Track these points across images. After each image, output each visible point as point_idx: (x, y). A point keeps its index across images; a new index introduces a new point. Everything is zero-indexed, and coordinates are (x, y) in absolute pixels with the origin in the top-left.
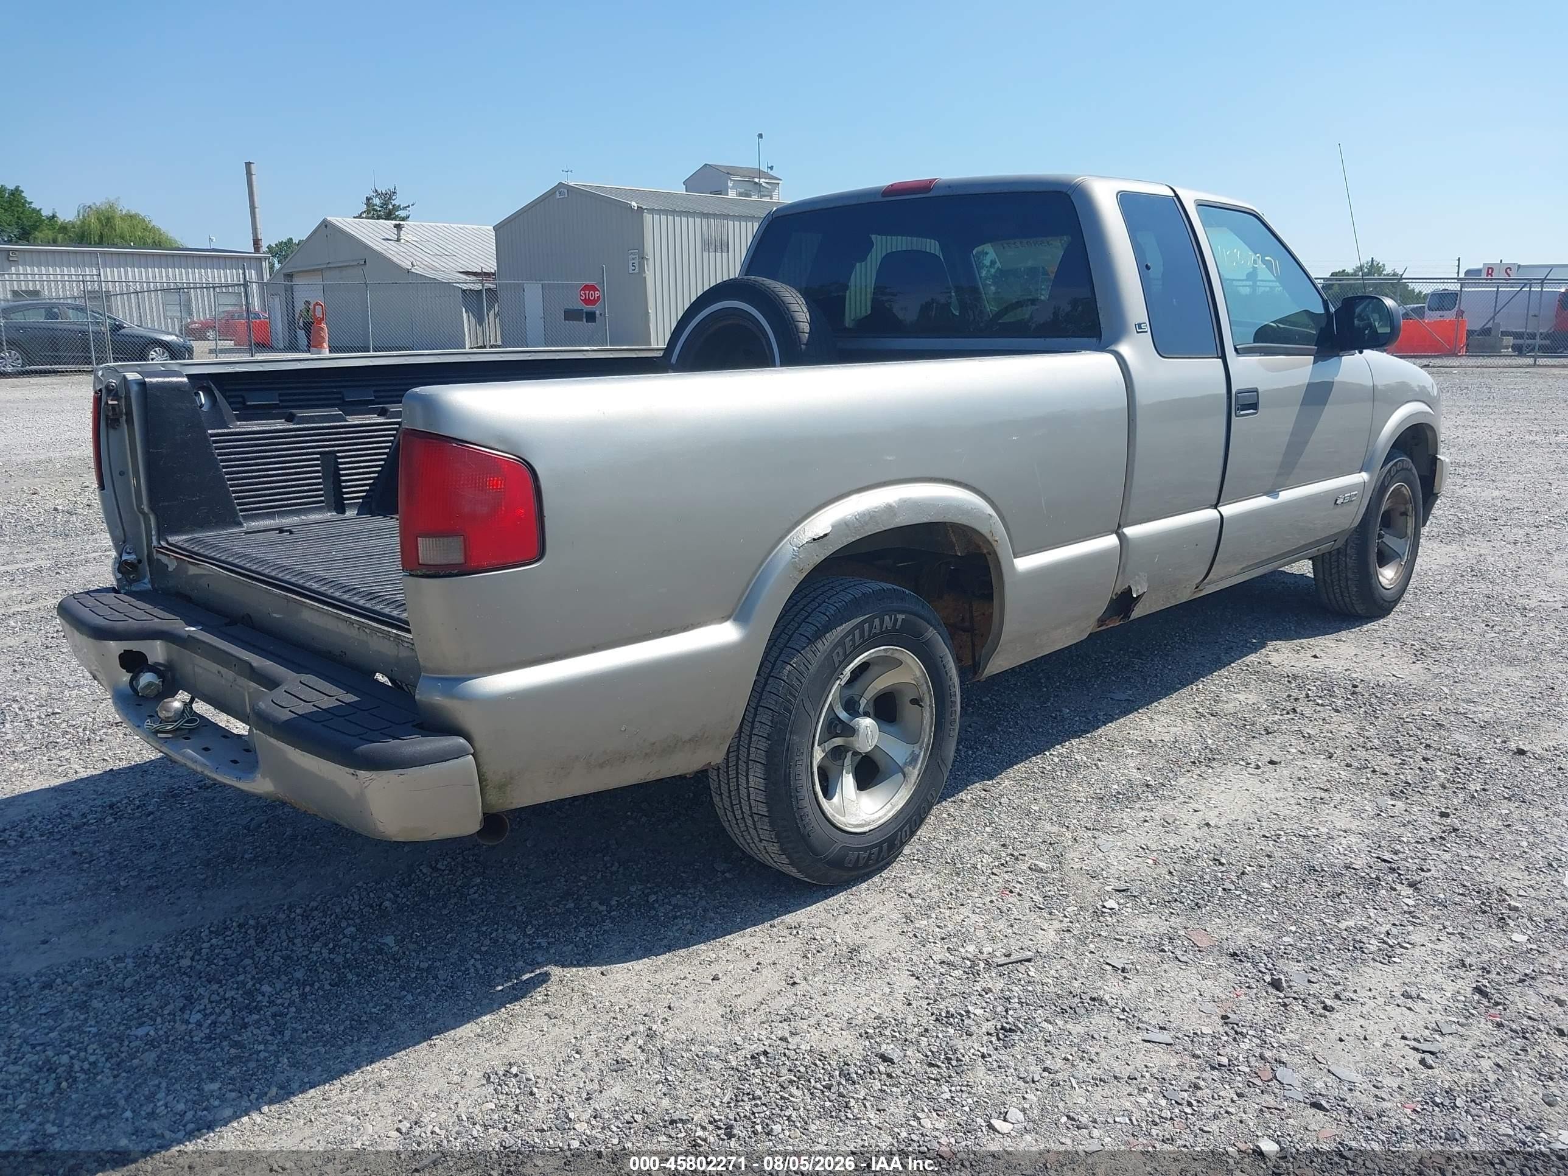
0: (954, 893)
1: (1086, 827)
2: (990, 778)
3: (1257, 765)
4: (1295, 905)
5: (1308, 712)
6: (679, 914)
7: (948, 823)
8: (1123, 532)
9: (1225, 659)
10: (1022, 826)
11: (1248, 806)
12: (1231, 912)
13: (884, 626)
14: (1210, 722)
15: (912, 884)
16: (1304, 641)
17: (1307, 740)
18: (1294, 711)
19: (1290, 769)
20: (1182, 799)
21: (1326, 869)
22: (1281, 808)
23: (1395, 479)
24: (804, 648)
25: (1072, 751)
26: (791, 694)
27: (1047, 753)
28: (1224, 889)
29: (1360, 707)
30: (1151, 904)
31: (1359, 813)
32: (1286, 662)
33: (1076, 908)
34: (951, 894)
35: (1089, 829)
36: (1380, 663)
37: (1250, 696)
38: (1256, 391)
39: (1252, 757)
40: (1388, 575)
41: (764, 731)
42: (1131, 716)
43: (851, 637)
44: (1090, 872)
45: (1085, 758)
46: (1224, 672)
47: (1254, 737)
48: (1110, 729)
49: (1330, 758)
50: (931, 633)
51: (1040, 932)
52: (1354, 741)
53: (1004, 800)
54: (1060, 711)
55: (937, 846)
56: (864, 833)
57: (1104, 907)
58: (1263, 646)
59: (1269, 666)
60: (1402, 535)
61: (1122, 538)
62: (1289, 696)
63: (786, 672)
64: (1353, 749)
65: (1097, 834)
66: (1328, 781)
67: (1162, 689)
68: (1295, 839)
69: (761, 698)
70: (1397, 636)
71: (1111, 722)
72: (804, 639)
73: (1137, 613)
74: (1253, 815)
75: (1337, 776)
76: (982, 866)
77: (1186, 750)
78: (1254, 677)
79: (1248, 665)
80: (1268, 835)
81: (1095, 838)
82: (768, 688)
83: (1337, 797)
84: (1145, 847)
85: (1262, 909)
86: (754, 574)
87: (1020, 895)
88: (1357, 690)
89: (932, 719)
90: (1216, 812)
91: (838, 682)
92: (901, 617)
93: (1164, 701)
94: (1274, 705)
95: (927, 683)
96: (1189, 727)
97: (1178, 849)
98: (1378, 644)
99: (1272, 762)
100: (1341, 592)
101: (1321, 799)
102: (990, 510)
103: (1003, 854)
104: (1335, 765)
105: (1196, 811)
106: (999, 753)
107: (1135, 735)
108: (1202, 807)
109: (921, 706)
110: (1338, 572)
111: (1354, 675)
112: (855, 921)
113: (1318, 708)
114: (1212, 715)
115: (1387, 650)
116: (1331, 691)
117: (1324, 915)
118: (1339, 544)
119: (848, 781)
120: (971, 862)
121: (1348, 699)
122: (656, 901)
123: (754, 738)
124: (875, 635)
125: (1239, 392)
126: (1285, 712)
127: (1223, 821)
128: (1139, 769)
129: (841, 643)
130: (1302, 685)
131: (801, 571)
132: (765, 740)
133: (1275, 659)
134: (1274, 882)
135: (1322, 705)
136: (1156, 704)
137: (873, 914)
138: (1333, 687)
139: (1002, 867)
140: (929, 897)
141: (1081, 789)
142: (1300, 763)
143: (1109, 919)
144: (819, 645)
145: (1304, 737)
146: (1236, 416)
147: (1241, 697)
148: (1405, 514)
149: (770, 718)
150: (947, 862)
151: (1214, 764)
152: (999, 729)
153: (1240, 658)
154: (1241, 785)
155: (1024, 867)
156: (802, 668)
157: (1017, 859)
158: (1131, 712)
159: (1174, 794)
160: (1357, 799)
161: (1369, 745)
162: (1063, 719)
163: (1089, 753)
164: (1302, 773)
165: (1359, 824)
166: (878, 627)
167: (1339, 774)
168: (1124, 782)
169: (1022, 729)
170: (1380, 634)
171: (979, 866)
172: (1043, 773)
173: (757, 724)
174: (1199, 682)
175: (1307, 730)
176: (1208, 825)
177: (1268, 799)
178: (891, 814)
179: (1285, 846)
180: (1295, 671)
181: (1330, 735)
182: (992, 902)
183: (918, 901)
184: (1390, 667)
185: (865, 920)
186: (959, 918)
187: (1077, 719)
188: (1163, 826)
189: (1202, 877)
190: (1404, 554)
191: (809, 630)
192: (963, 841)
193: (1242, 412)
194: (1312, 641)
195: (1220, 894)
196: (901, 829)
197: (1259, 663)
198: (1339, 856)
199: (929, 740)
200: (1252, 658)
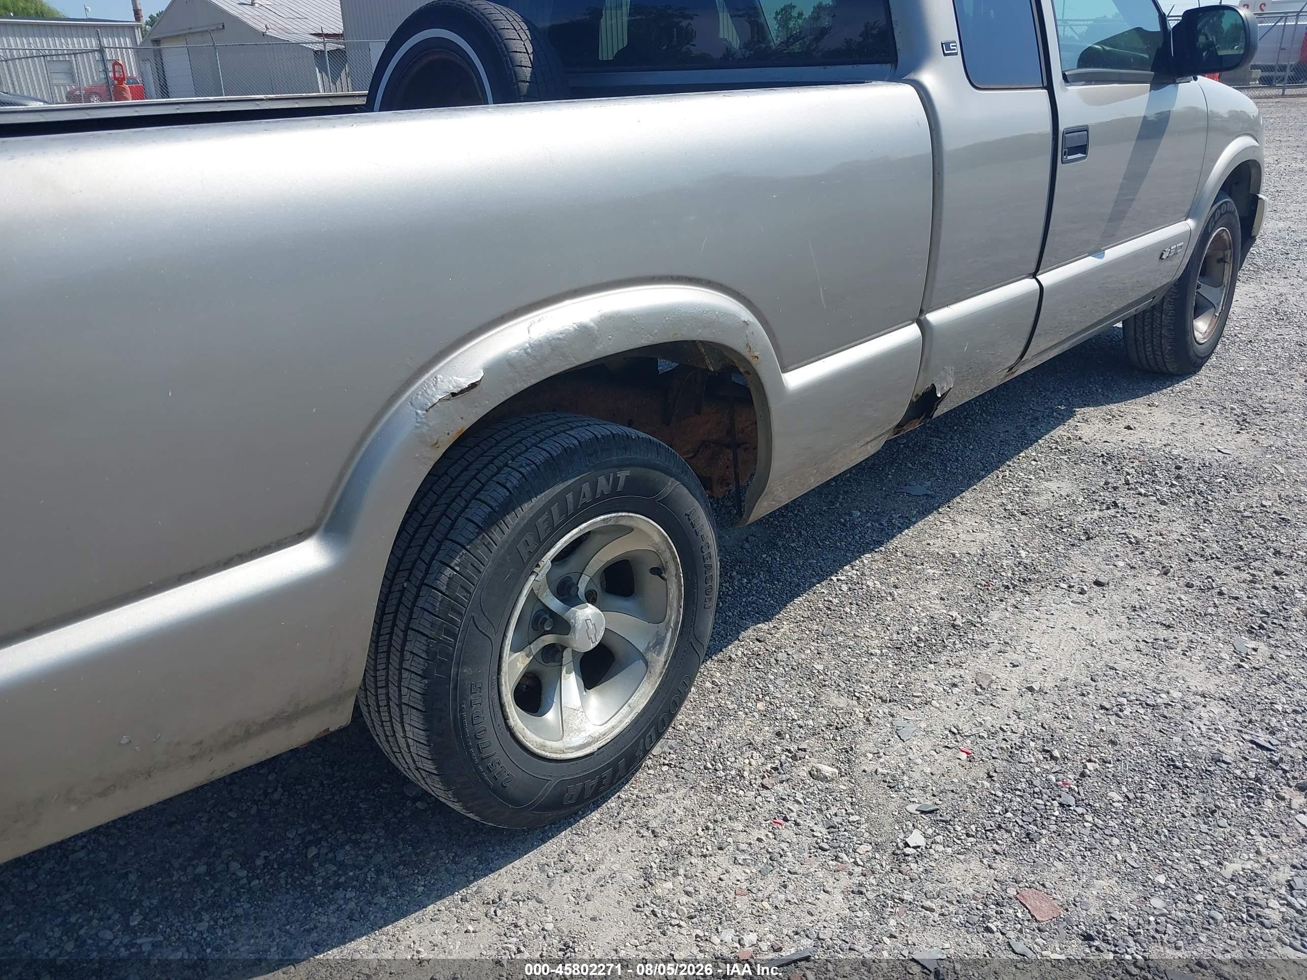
0: (711, 826)
1: (880, 698)
2: (767, 619)
3: (1082, 589)
4: (1157, 832)
5: (1130, 504)
6: (343, 879)
7: (712, 697)
8: (925, 318)
9: (1032, 434)
10: (803, 698)
11: (1078, 656)
12: (1074, 847)
13: (599, 491)
14: (1021, 523)
15: (659, 809)
16: (1114, 407)
17: (1135, 547)
18: (1115, 505)
19: (1120, 592)
20: (996, 647)
21: (1190, 765)
22: (1118, 658)
23: (1219, 224)
24: (470, 542)
25: (863, 574)
26: (454, 610)
27: (834, 578)
28: (1061, 805)
29: (1189, 497)
30: (968, 835)
31: (1213, 666)
32: (1098, 436)
33: (870, 848)
34: (707, 828)
35: (884, 701)
36: (1200, 434)
37: (1063, 485)
38: (1085, 129)
39: (1074, 576)
40: (1202, 327)
41: (418, 666)
42: (930, 518)
43: (545, 517)
44: (888, 779)
45: (879, 585)
46: (1031, 452)
47: (1073, 545)
48: (906, 540)
49: (1166, 574)
50: (673, 487)
51: (822, 896)
52: (1190, 547)
53: (781, 656)
54: (850, 514)
55: (696, 738)
56: (592, 754)
57: (907, 845)
58: (1071, 414)
59: (1079, 442)
60: (1218, 284)
61: (924, 326)
62: (1107, 483)
63: (444, 579)
64: (1190, 560)
65: (897, 708)
66: (1168, 611)
67: (964, 478)
68: (1142, 711)
69: (410, 619)
70: (1212, 397)
71: (908, 528)
72: (471, 527)
73: (941, 409)
74: (1084, 672)
75: (1178, 602)
76: (751, 772)
77: (996, 567)
78: (1065, 457)
79: (1057, 442)
80: (1108, 706)
81: (892, 716)
82: (420, 603)
83: (1184, 637)
84: (955, 731)
85: (1116, 841)
86: (351, 457)
87: (797, 824)
88: (1181, 472)
89: (680, 590)
90: (1038, 666)
91: (532, 578)
92: (623, 475)
93: (966, 494)
94: (1090, 496)
95: (671, 548)
96: (998, 532)
97: (996, 733)
98: (1194, 408)
99: (1098, 583)
100: (1153, 349)
101: (1165, 640)
102: (745, 314)
103: (778, 749)
104: (1172, 585)
105: (1014, 666)
106: (778, 580)
107: (937, 546)
108: (1021, 659)
109: (663, 578)
110: (1152, 329)
111: (1175, 452)
112: (576, 885)
113: (1142, 499)
114: (1023, 514)
115: (1205, 416)
116: (1152, 473)
117: (1198, 851)
118: (1157, 300)
119: (571, 682)
120: (736, 765)
121: (1172, 485)
122: (317, 856)
123: (405, 674)
124: (586, 505)
125: (1068, 131)
126: (1104, 507)
127: (1049, 685)
128: (942, 599)
129: (531, 525)
130: (1119, 467)
131: (435, 445)
132: (419, 678)
133: (1086, 431)
134: (1125, 790)
135: (1145, 495)
136: (958, 499)
137: (602, 870)
138: (1154, 470)
139: (775, 774)
140: (679, 833)
141: (874, 634)
142: (1131, 583)
143: (914, 866)
144: (496, 534)
145: (1131, 543)
146: (1062, 162)
147: (1053, 486)
148: (1222, 260)
149: (425, 648)
150: (706, 768)
151: (1031, 588)
152: (780, 543)
153: (1048, 431)
154: (1066, 620)
155: (803, 772)
156: (470, 571)
157: (794, 758)
158: (930, 512)
159: (987, 637)
160: (1209, 639)
161: (1208, 552)
162: (854, 527)
163: (883, 576)
164: (1135, 599)
165: (1218, 682)
166: (589, 494)
167: (1180, 599)
168: (925, 621)
169: (807, 543)
170: (1194, 395)
171: (746, 774)
172: (829, 609)
173: (407, 656)
174: (1005, 467)
175: (1134, 533)
176: (1031, 689)
177: (1100, 642)
178: (628, 721)
179: (1131, 723)
180: (1108, 447)
181: (1160, 538)
182: (759, 840)
183: (663, 843)
184: (1213, 439)
185: (589, 881)
186: (714, 874)
187: (869, 524)
188: (977, 693)
189: (1030, 783)
190: (1218, 304)
191: (478, 512)
192: (729, 728)
193: (1069, 158)
194: (1122, 406)
195: (1057, 813)
196: (643, 736)
197: (1069, 438)
198: (1202, 739)
199: (678, 617)
200: (1059, 432)
